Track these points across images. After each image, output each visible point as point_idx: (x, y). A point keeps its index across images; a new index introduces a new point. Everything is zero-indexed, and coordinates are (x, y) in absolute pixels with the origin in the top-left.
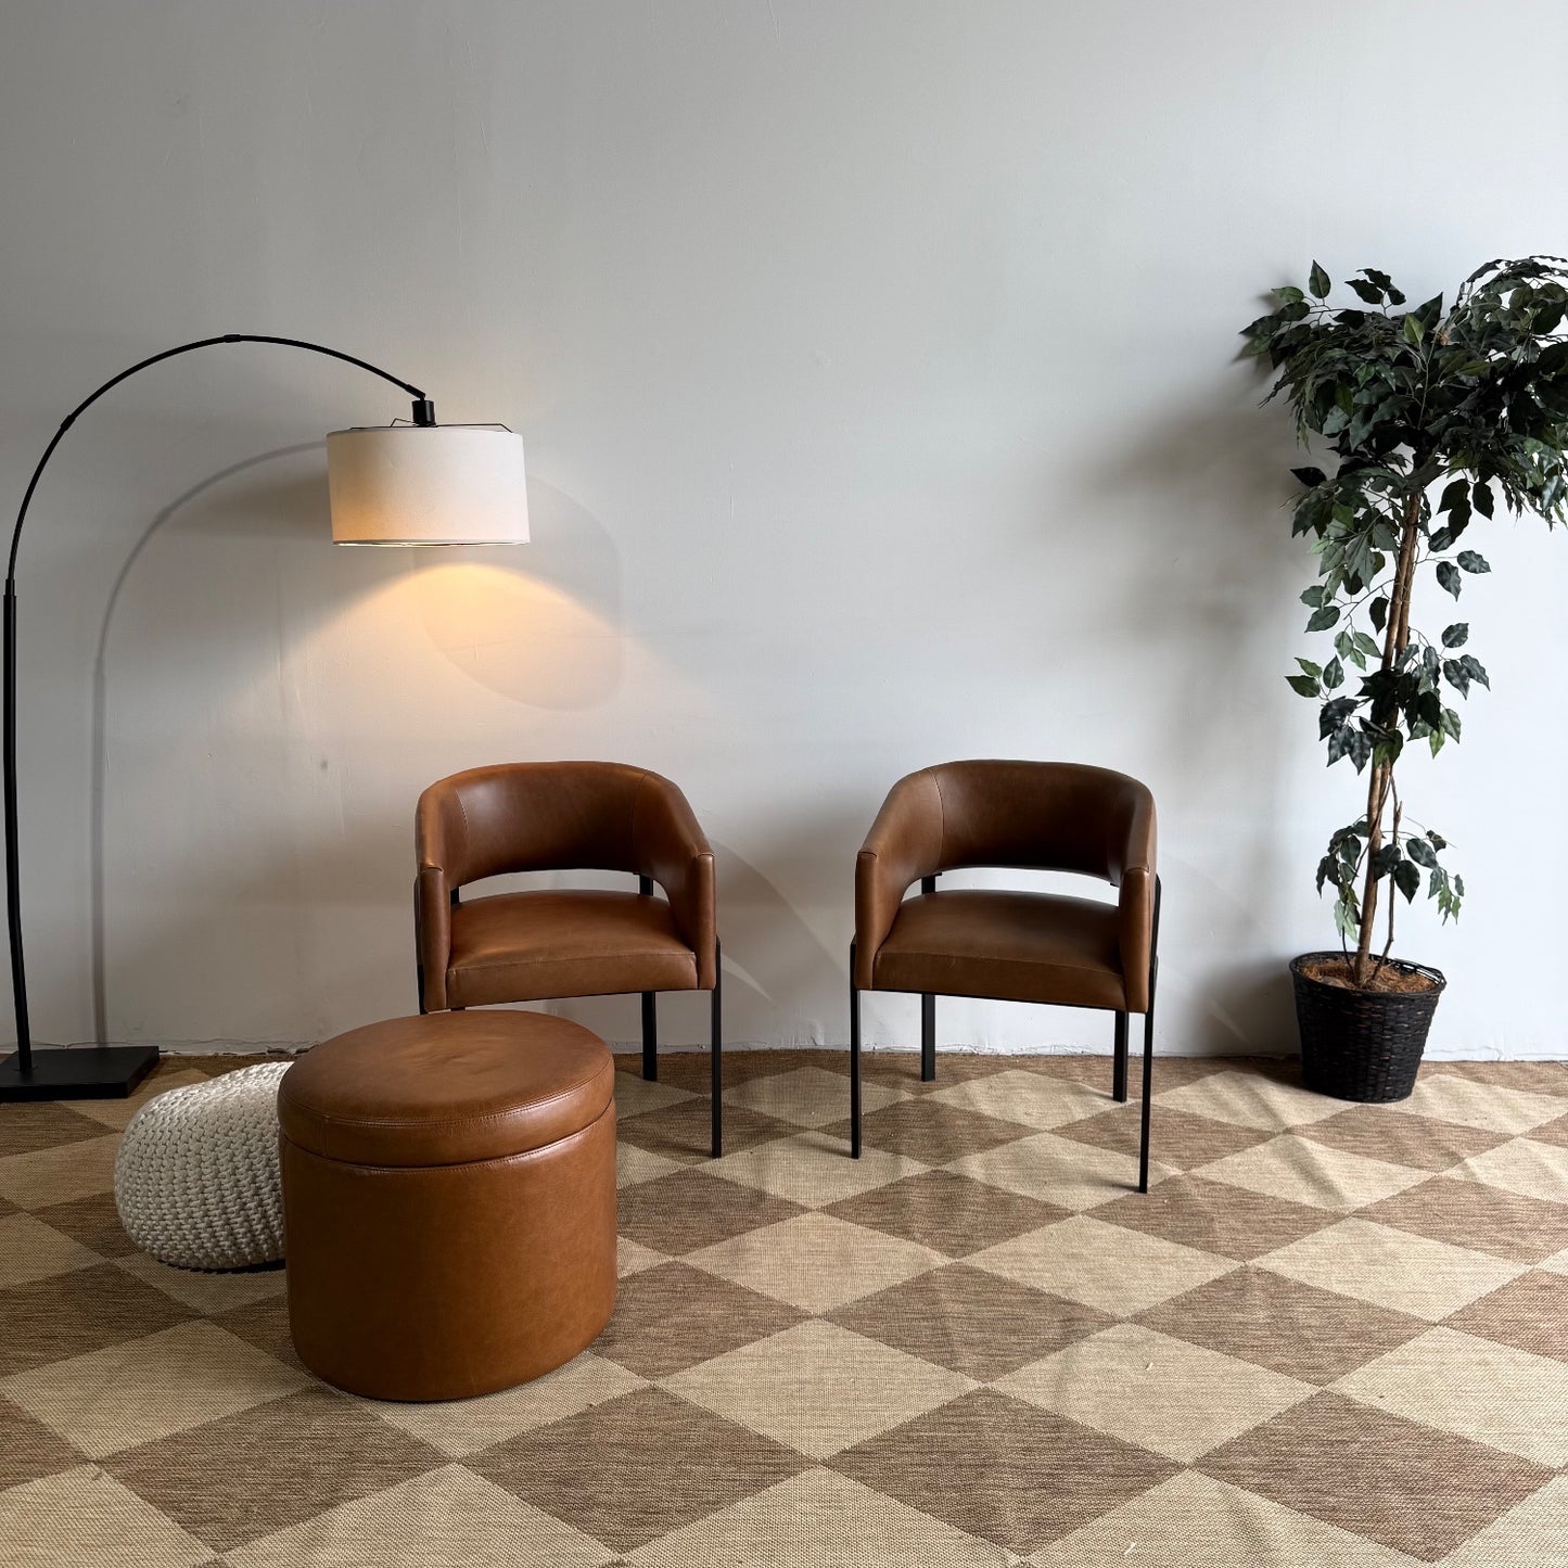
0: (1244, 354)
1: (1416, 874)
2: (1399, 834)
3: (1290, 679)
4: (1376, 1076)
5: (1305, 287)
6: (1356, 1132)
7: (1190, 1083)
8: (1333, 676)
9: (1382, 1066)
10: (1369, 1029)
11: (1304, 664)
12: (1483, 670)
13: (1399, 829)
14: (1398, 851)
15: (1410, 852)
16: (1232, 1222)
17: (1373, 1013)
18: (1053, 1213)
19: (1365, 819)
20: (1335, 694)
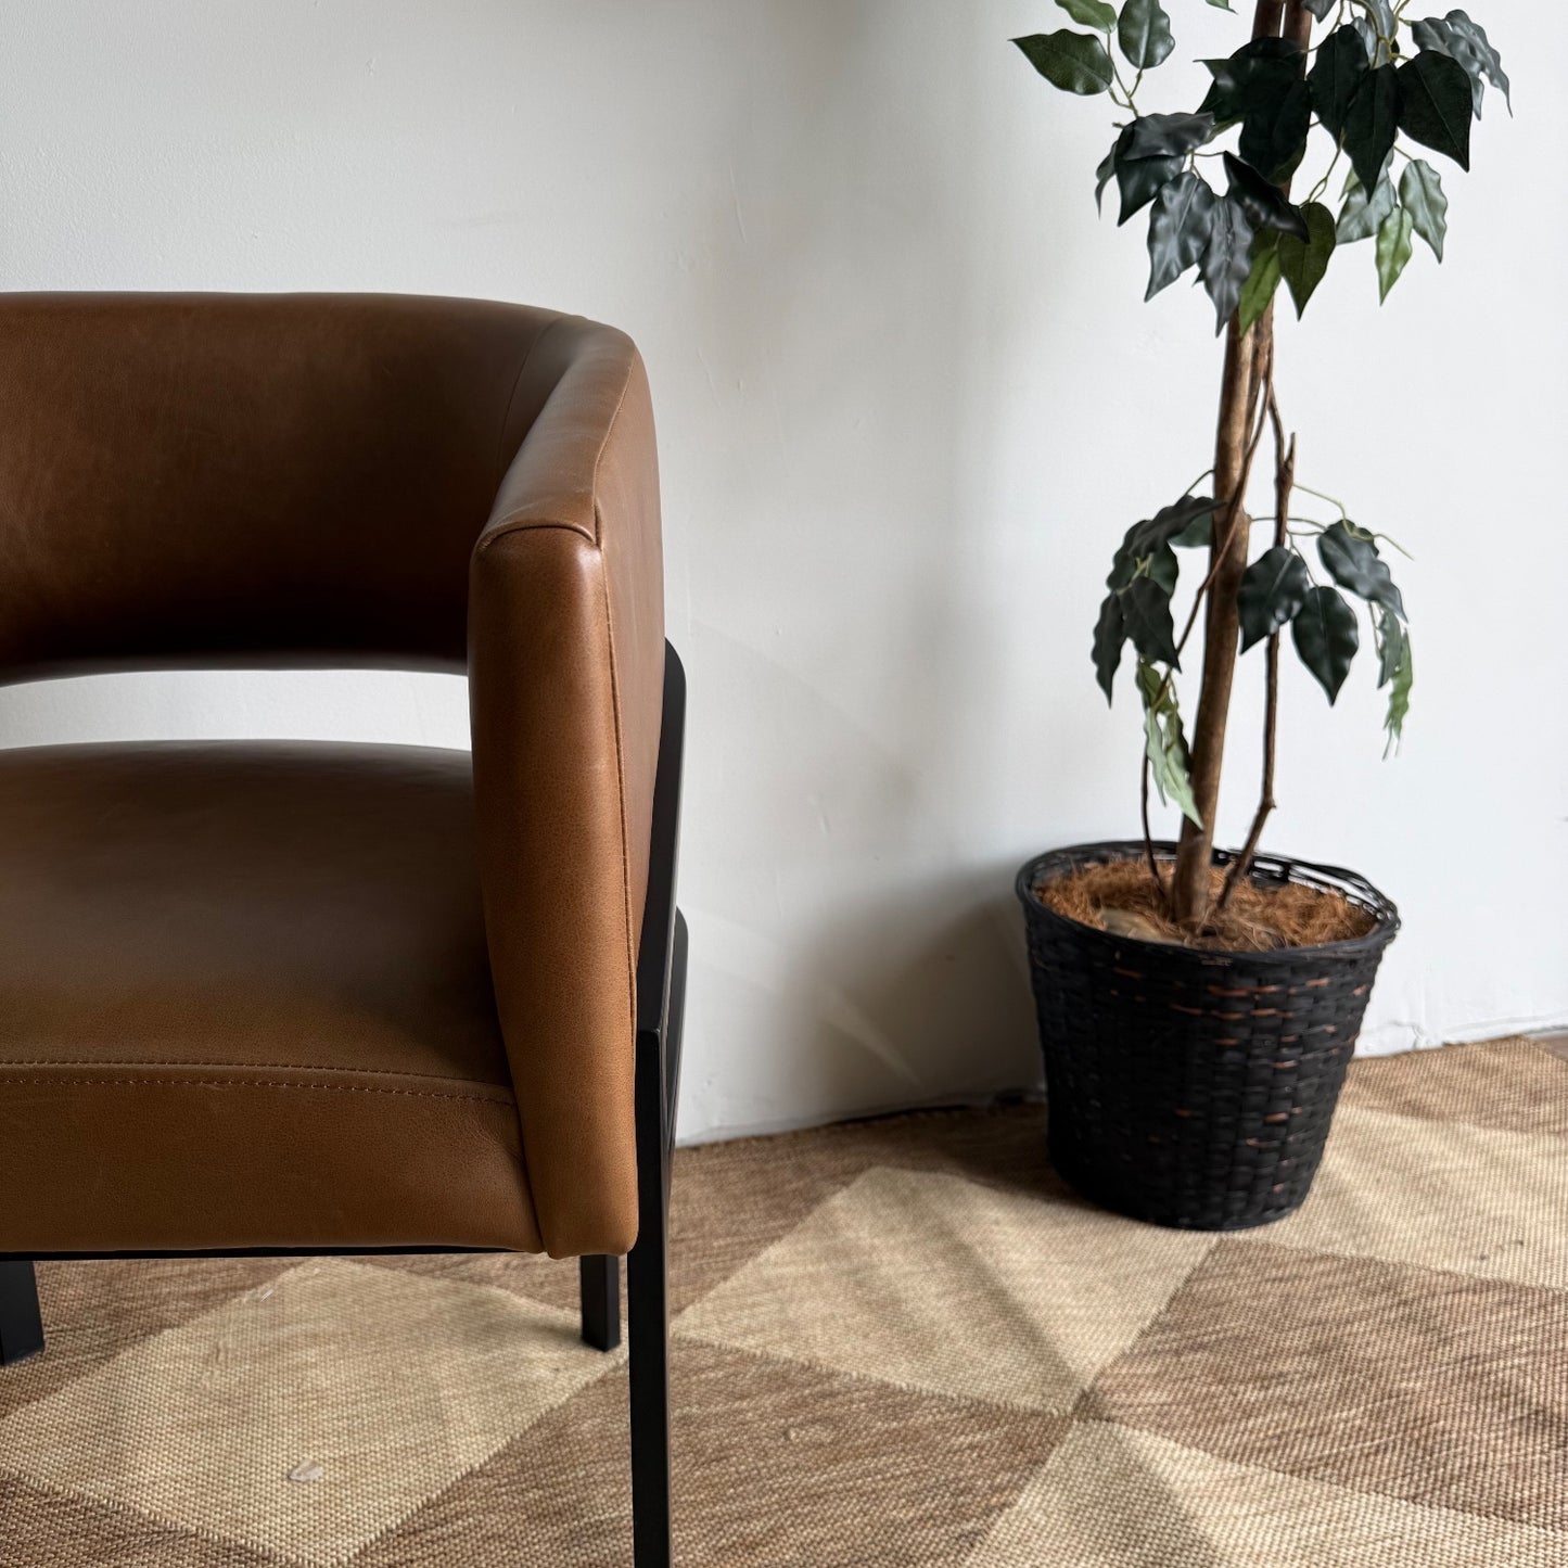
1: (1347, 620)
2: (1290, 526)
3: (1029, 45)
4: (1255, 1164)
7: (790, 1227)
9: (1270, 1138)
10: (1245, 1048)
12: (1496, 56)
13: (1292, 510)
14: (1298, 563)
15: (1329, 563)
17: (1257, 1006)
19: (1206, 489)
20: (1153, 91)
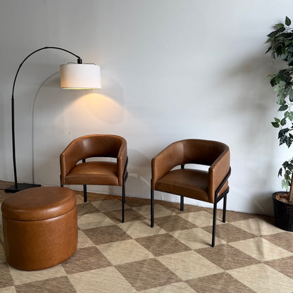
0: (268, 41)
3: (272, 123)
5: (284, 23)
6: (280, 239)
8: (283, 122)
11: (276, 119)
16: (230, 259)
18: (187, 249)
20: (284, 127)
